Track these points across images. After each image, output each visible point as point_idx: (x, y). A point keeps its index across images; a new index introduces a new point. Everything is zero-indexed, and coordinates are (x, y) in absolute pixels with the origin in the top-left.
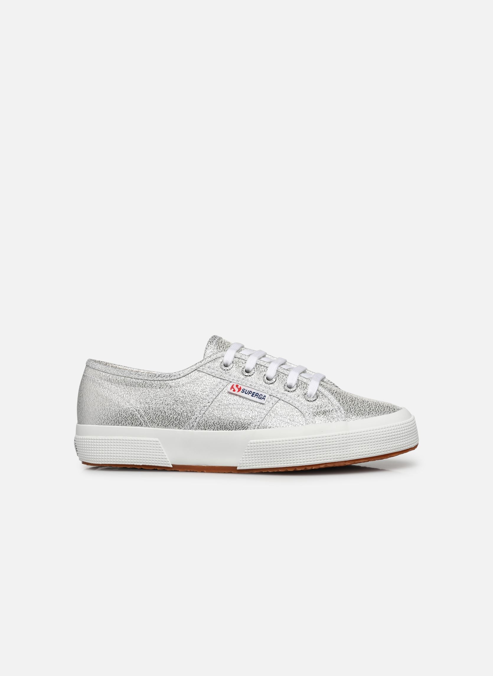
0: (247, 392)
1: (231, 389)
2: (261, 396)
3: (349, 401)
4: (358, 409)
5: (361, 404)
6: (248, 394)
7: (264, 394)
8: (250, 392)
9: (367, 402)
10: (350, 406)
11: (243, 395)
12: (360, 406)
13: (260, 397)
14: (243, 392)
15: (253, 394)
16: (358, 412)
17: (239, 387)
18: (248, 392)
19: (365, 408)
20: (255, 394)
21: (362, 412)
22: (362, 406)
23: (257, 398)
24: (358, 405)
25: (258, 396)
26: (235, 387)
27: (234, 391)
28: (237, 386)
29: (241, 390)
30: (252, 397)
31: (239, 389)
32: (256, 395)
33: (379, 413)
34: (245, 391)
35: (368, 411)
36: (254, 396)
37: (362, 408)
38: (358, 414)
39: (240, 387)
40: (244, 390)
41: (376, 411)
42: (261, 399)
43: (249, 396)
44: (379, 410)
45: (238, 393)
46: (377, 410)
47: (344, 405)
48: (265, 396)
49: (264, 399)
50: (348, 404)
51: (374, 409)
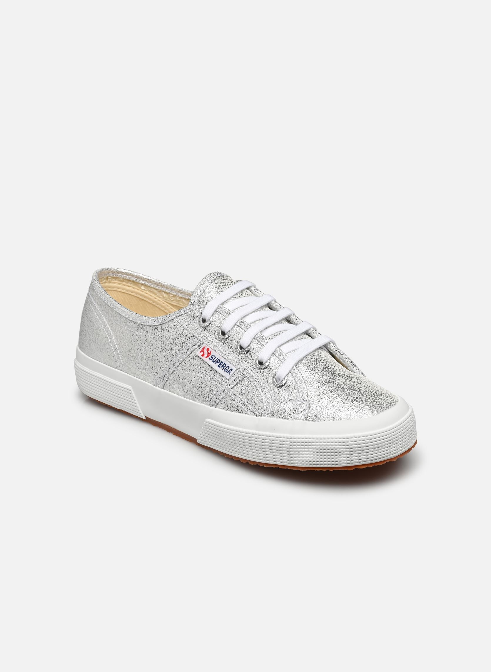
0: (214, 361)
1: (201, 352)
2: (227, 368)
3: (346, 375)
4: (352, 388)
5: (357, 383)
6: (215, 364)
7: (231, 367)
8: (218, 361)
9: (365, 383)
10: (345, 382)
11: (210, 362)
12: (355, 385)
13: (226, 370)
14: (211, 358)
15: (220, 364)
16: (351, 392)
17: (209, 352)
18: (217, 360)
19: (360, 389)
20: (222, 364)
21: (356, 392)
22: (357, 385)
23: (223, 369)
24: (355, 383)
25: (225, 368)
26: (205, 350)
27: (203, 355)
28: (208, 349)
29: (210, 357)
30: (218, 367)
31: (209, 354)
32: (223, 366)
33: (374, 397)
34: (214, 358)
35: (363, 393)
36: (221, 366)
37: (357, 388)
38: (351, 394)
39: (211, 352)
40: (213, 356)
41: (371, 395)
42: (226, 371)
43: (215, 366)
44: (375, 395)
45: (206, 358)
46: (373, 393)
47: (339, 378)
48: (231, 369)
49: (230, 373)
50: (343, 379)
51: (370, 392)
